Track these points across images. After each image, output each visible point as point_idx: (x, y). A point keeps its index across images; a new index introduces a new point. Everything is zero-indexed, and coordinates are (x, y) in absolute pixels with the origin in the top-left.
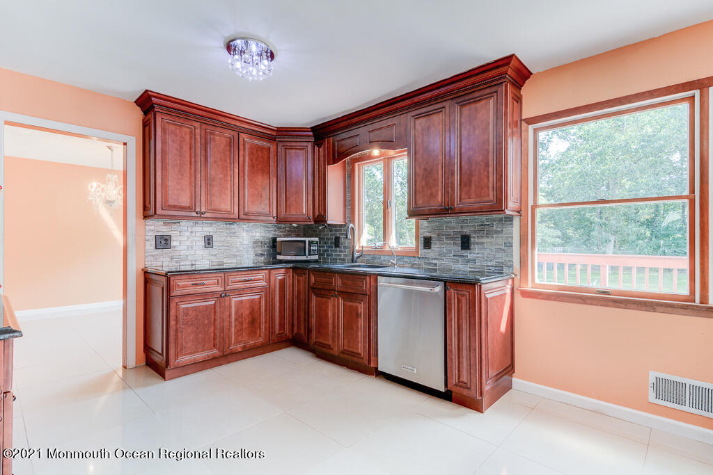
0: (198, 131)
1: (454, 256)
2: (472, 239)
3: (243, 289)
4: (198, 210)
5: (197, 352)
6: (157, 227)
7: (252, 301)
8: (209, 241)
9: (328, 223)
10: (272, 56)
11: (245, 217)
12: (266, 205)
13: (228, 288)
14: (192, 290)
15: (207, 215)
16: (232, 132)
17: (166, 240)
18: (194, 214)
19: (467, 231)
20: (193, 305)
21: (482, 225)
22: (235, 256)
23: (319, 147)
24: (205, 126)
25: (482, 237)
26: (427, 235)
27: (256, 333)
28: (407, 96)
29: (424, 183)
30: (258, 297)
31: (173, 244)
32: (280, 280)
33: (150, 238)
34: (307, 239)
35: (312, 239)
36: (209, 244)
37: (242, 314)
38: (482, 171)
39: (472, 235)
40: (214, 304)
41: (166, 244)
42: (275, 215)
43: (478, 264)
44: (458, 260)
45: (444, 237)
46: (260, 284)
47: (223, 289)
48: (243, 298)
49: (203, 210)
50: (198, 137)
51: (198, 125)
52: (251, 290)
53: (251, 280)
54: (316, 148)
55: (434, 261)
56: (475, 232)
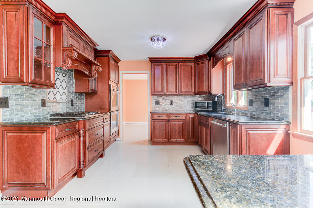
0: (164, 66)
1: (262, 110)
2: (269, 101)
3: (176, 120)
4: (164, 92)
5: (160, 138)
6: (156, 98)
7: (179, 124)
8: (172, 103)
9: (212, 94)
10: (165, 40)
11: (181, 94)
12: (190, 88)
13: (170, 119)
14: (158, 118)
15: (167, 93)
16: (176, 63)
17: (158, 102)
18: (163, 93)
19: (267, 96)
20: (158, 123)
21: (274, 92)
22: (181, 108)
23: (210, 61)
24: (166, 64)
25: (274, 99)
26: (251, 98)
27: (181, 137)
28: (230, 31)
29: (237, 73)
30: (182, 123)
31: (160, 103)
32: (191, 118)
33: (154, 102)
34: (207, 102)
35: (209, 101)
36: (171, 103)
37: (175, 129)
38: (257, 62)
39: (270, 98)
40: (165, 124)
41: (158, 103)
42: (194, 92)
43: (272, 115)
44: (263, 113)
45: (257, 99)
46: (183, 119)
47: (168, 119)
48: (176, 123)
49: (166, 92)
50: (164, 68)
51: (164, 64)
52: (179, 120)
53: (179, 117)
54: (209, 62)
55: (254, 113)
56: (271, 96)
